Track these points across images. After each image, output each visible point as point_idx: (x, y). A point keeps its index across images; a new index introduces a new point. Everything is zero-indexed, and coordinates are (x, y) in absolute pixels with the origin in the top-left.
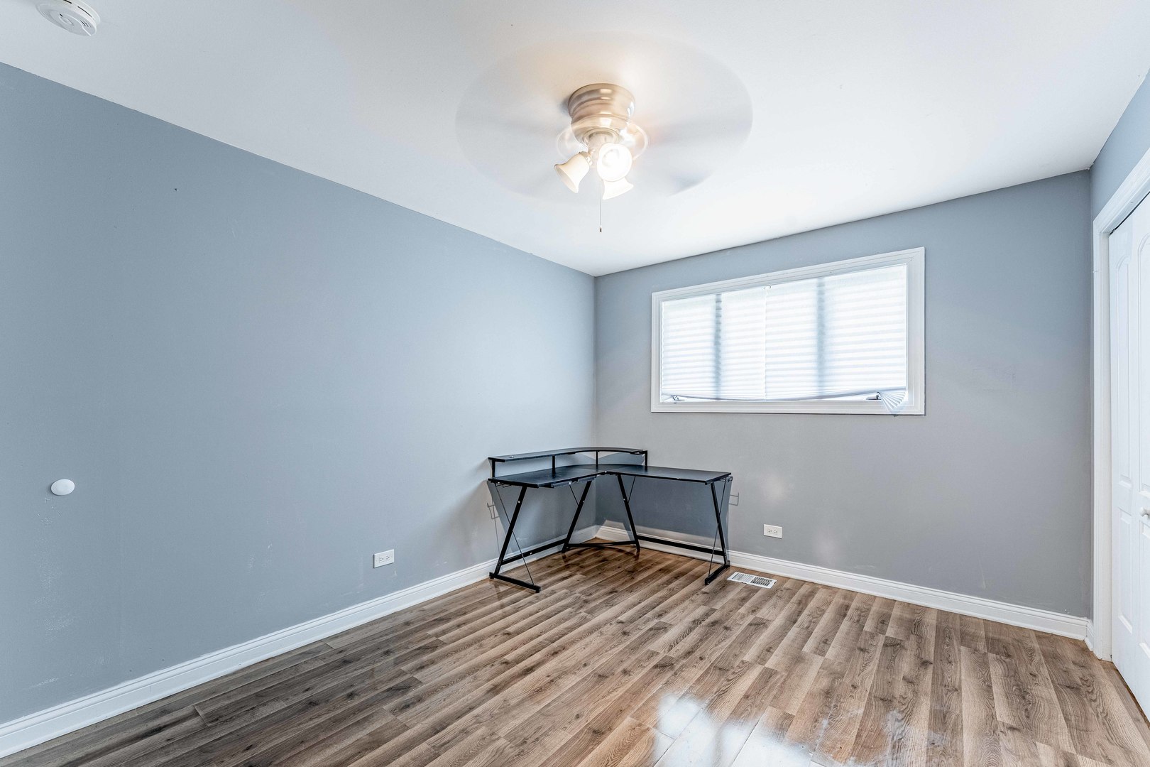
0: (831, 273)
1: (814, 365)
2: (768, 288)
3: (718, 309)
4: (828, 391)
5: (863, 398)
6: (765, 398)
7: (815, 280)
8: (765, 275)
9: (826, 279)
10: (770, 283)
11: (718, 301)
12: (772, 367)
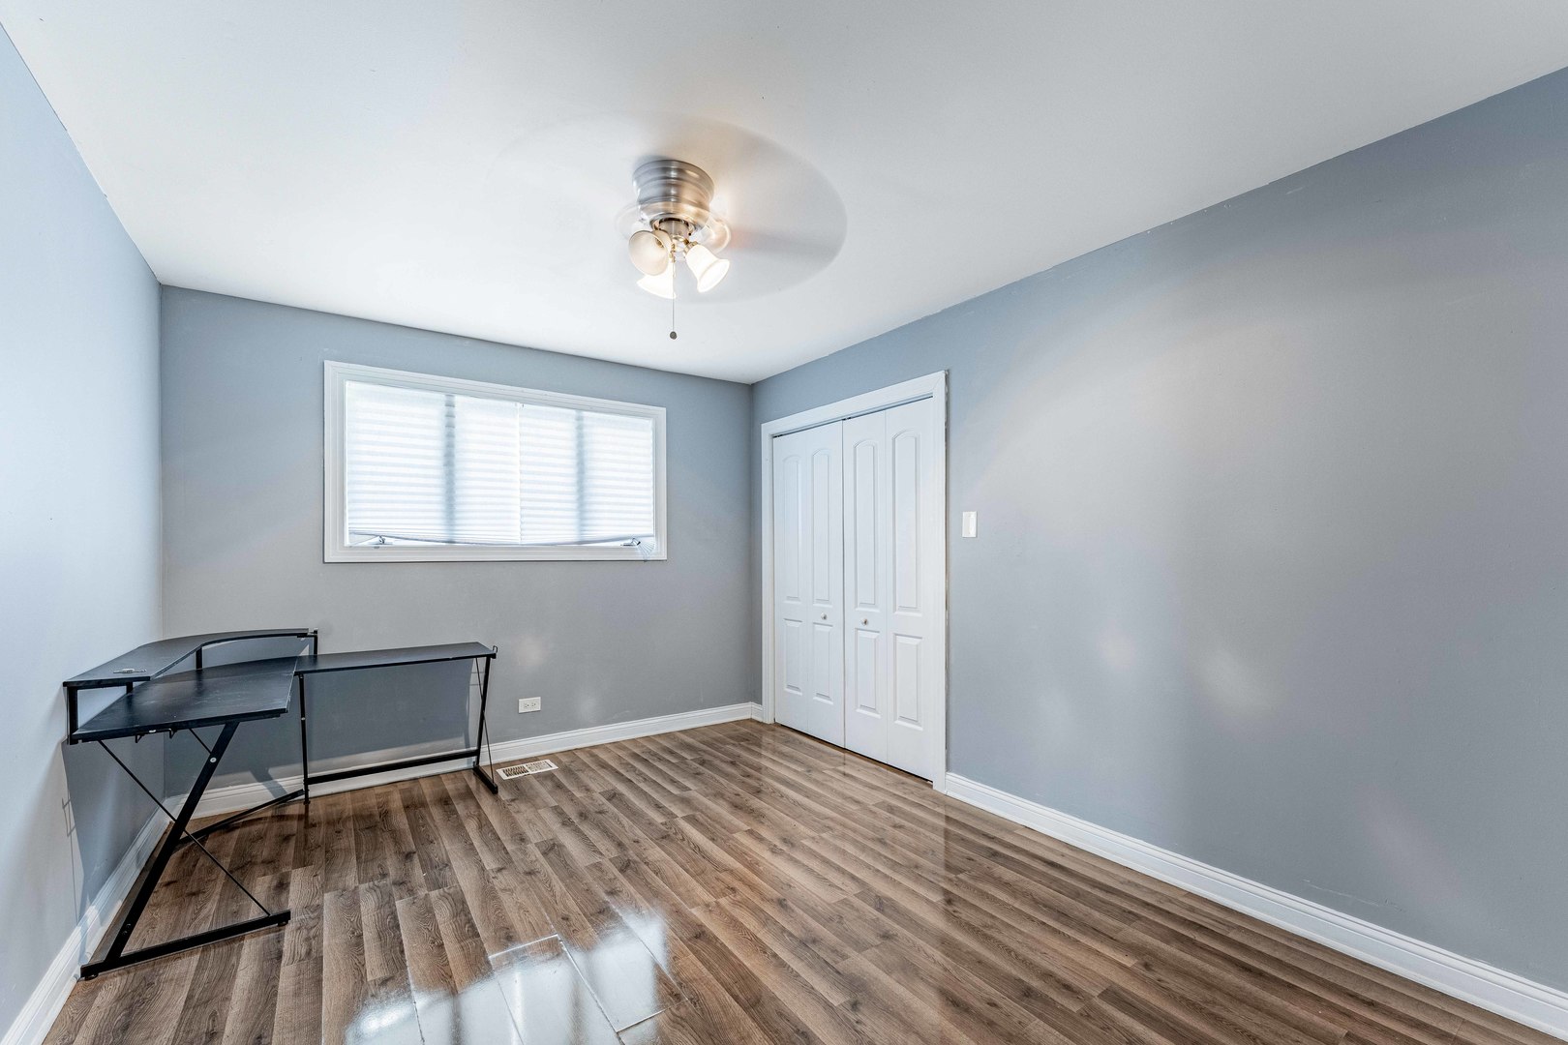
0: (591, 409)
1: (574, 506)
2: (519, 405)
3: (450, 415)
4: (588, 536)
5: (618, 544)
6: (519, 542)
7: (574, 412)
8: (520, 389)
9: (585, 413)
10: (524, 401)
11: (450, 405)
12: (526, 504)
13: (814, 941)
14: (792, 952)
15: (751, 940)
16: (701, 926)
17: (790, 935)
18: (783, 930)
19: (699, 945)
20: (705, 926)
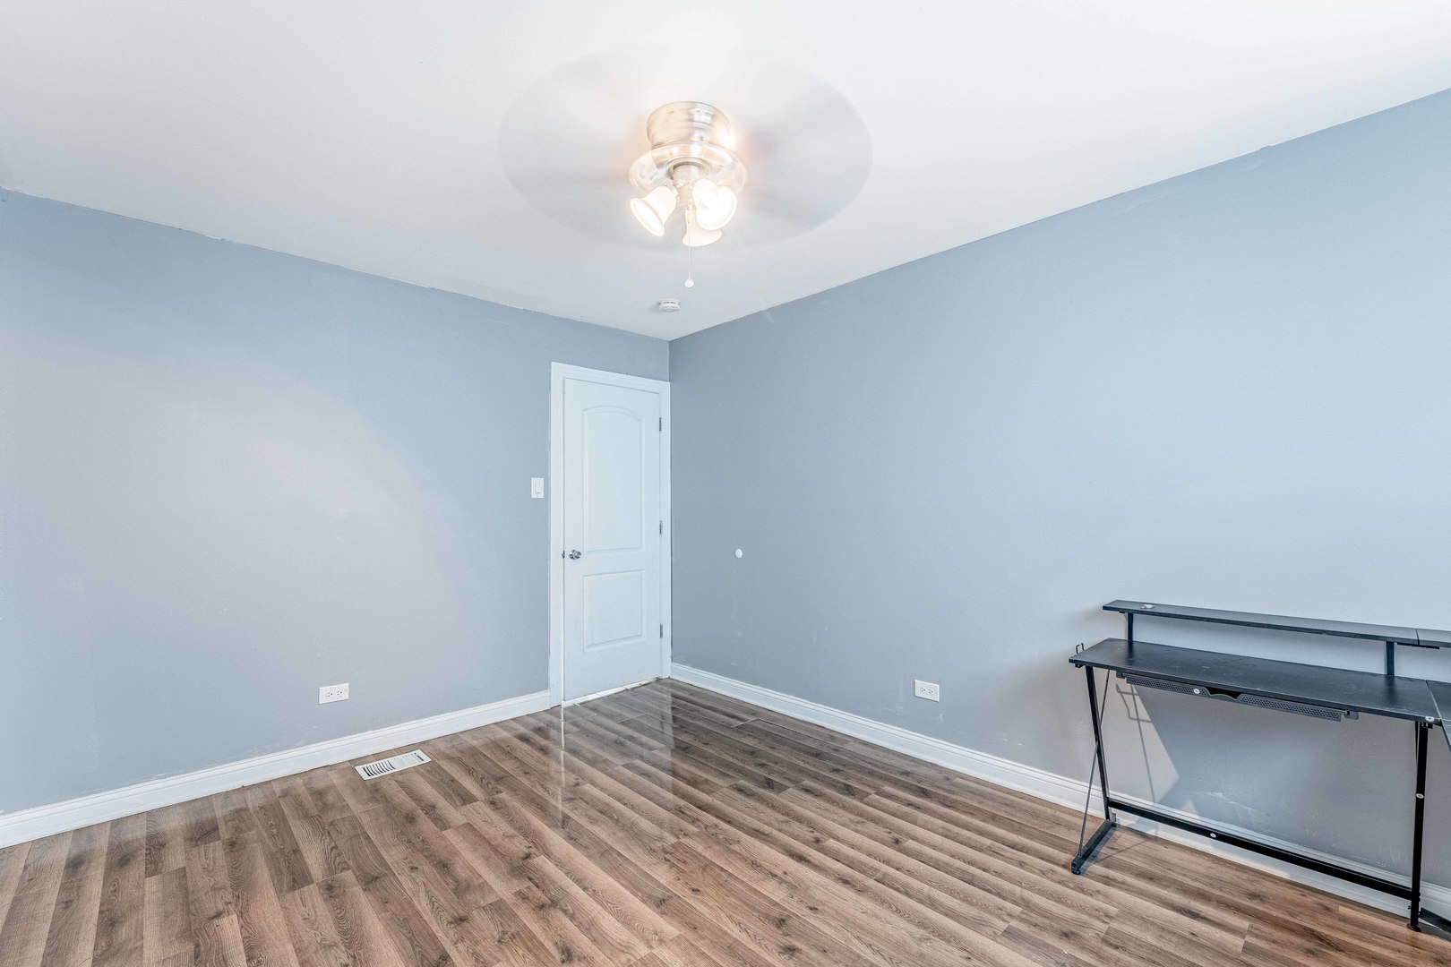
13: (542, 907)
14: (568, 894)
15: (607, 902)
16: (663, 913)
17: (565, 912)
18: (572, 917)
19: (659, 893)
20: (658, 913)
